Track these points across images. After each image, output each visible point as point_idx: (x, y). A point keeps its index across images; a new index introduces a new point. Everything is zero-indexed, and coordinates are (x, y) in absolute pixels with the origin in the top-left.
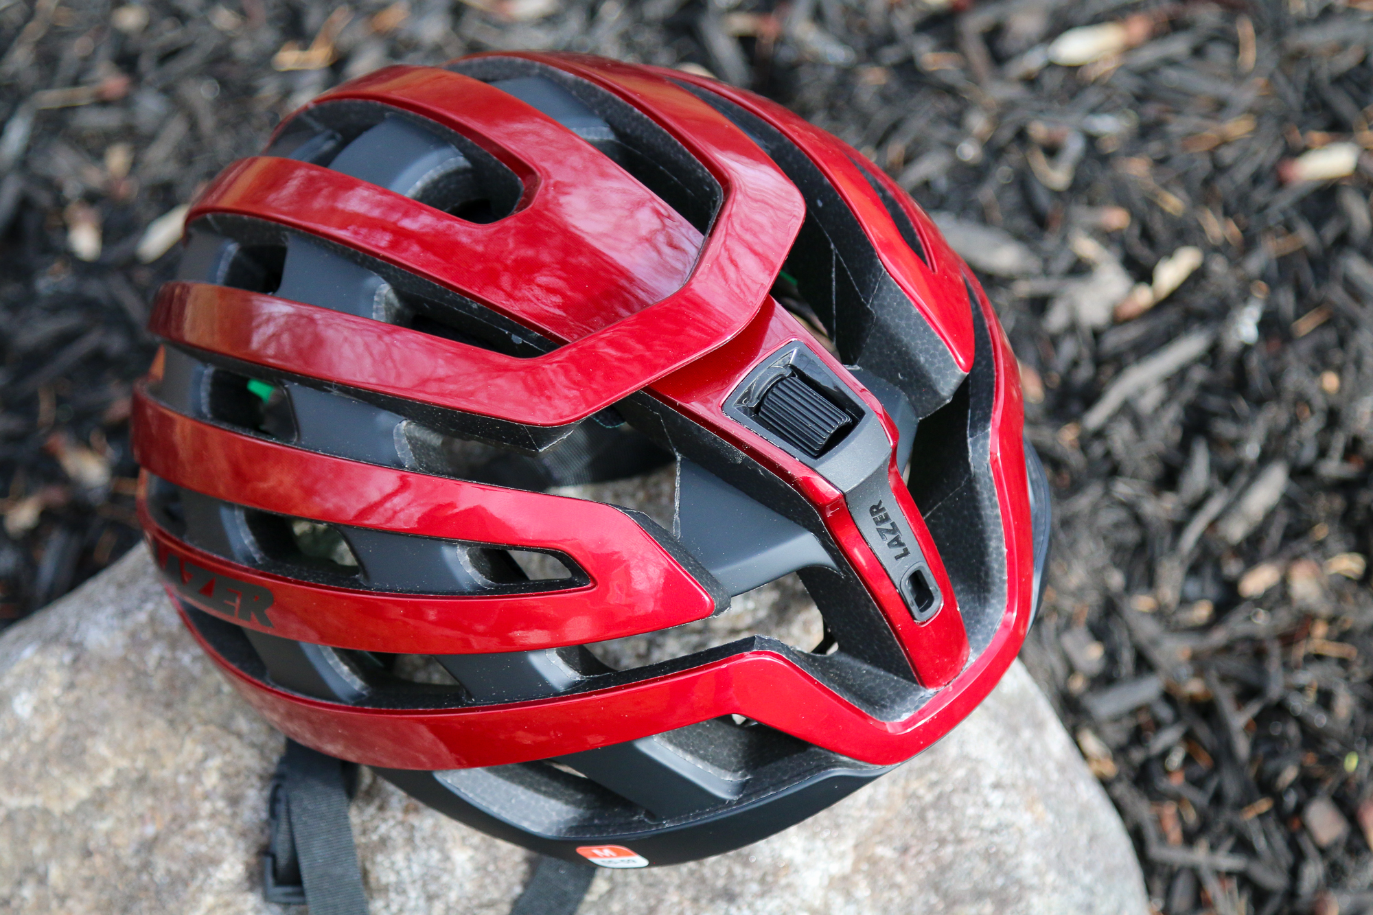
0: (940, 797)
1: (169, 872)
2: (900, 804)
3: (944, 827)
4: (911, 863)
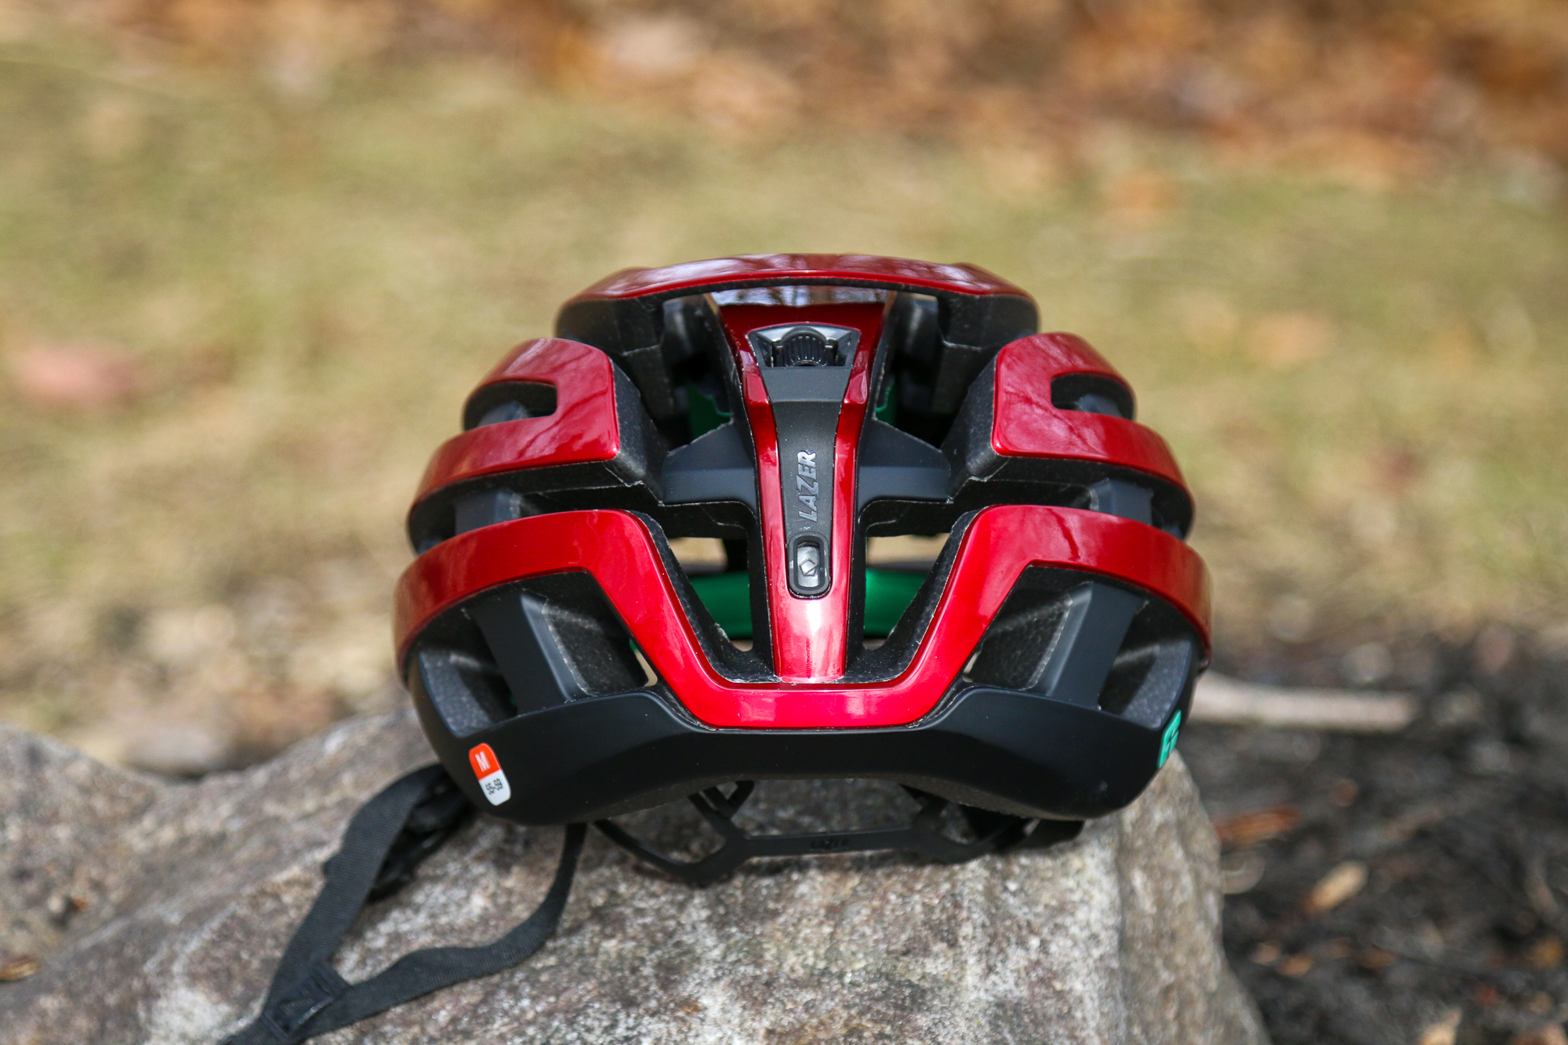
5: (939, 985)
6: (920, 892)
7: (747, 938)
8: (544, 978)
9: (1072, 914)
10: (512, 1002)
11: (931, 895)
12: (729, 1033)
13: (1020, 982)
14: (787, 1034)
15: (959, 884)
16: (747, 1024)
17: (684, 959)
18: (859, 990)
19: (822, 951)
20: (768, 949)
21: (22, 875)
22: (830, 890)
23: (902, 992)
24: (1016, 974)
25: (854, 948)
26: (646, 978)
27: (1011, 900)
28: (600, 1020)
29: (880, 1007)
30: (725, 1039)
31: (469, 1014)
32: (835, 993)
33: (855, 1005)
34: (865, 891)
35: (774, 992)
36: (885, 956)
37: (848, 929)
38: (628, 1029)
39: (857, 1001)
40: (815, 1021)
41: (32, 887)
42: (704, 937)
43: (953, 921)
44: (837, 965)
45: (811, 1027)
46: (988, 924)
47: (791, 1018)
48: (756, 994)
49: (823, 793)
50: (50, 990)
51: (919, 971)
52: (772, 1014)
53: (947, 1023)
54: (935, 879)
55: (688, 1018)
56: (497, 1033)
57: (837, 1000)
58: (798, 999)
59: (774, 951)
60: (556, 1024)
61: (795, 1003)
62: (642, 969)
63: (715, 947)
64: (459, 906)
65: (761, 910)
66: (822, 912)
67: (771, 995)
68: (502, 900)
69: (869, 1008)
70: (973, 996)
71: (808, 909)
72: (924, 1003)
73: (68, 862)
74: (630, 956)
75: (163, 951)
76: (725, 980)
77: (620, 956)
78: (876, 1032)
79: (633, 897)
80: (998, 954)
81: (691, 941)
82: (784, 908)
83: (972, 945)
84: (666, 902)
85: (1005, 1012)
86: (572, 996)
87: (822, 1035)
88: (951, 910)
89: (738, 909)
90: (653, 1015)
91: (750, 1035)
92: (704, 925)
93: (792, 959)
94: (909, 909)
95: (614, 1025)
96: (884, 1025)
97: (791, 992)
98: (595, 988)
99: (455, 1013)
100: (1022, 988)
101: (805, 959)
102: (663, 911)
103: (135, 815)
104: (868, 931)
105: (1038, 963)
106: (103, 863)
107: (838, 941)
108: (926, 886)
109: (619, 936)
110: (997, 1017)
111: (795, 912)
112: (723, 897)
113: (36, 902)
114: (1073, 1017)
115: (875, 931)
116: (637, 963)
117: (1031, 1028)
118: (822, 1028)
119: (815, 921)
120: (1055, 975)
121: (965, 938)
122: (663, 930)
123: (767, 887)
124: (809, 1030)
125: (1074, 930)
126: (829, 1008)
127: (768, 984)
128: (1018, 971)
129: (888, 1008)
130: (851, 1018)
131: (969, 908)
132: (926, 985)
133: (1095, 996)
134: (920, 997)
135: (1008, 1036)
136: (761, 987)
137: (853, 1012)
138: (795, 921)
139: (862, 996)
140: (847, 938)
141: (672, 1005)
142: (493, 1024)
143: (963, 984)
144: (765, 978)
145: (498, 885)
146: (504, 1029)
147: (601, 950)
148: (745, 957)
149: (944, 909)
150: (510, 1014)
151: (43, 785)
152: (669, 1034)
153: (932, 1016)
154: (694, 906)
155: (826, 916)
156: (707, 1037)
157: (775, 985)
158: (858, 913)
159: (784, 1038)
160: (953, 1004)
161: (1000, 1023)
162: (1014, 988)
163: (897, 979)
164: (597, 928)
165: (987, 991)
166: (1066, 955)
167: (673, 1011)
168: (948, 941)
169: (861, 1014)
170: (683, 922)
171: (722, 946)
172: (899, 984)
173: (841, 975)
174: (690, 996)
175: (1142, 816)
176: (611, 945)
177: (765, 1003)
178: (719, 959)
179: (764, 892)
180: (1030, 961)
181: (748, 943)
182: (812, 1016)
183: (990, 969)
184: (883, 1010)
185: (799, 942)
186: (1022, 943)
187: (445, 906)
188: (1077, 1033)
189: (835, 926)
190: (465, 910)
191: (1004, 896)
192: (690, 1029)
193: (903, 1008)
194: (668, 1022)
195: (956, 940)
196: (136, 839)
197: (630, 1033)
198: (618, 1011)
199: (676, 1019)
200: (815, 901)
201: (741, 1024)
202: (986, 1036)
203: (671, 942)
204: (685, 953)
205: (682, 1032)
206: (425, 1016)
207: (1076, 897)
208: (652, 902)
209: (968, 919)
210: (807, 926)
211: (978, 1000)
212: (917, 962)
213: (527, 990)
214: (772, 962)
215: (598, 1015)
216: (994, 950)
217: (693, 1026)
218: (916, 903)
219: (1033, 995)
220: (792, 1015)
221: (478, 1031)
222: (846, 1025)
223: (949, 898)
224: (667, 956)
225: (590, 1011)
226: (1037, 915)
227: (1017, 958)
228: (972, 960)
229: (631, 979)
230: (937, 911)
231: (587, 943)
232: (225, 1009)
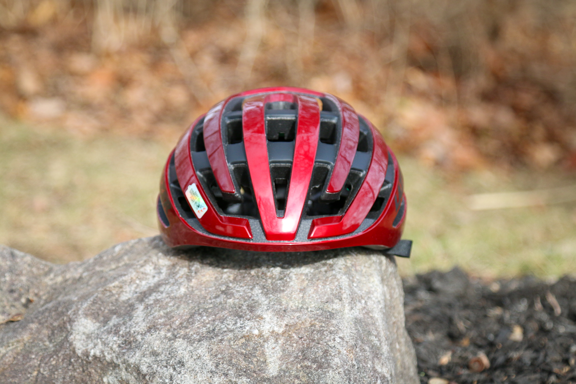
0: (322, 329)
3: (317, 337)
4: (300, 342)
5: (338, 312)
6: (328, 285)
7: (276, 297)
8: (210, 310)
9: (373, 294)
10: (200, 318)
11: (332, 286)
12: (273, 326)
13: (360, 313)
14: (292, 326)
15: (341, 282)
16: (279, 323)
17: (256, 304)
18: (313, 313)
19: (300, 302)
20: (283, 301)
21: (12, 291)
22: (299, 284)
23: (327, 314)
24: (359, 310)
25: (310, 301)
26: (245, 310)
27: (355, 289)
28: (232, 322)
29: (321, 318)
30: (272, 328)
31: (186, 321)
32: (306, 314)
33: (313, 317)
34: (311, 284)
35: (287, 313)
36: (320, 303)
37: (308, 295)
38: (241, 324)
39: (313, 316)
40: (300, 322)
41: (15, 295)
42: (261, 298)
43: (340, 294)
44: (305, 305)
45: (299, 324)
46: (351, 294)
47: (293, 321)
48: (281, 314)
49: (290, 258)
50: (33, 322)
51: (331, 307)
52: (287, 320)
53: (342, 323)
54: (333, 281)
55: (260, 321)
56: (197, 327)
57: (307, 316)
58: (295, 315)
59: (285, 301)
60: (217, 323)
61: (294, 316)
62: (242, 307)
63: (265, 300)
64: (177, 291)
65: (279, 290)
66: (299, 290)
67: (286, 314)
68: (190, 289)
69: (317, 318)
70: (348, 316)
71: (294, 289)
72: (334, 317)
73: (27, 288)
74: (237, 303)
75: (74, 308)
76: (271, 310)
77: (234, 304)
78: (320, 325)
79: (235, 287)
80: (354, 304)
81: (257, 299)
82: (286, 289)
83: (347, 300)
84: (246, 288)
85: (358, 321)
86: (221, 315)
87: (302, 326)
88: (339, 290)
89: (271, 290)
90: (248, 320)
91: (280, 326)
92: (261, 294)
93: (291, 304)
94: (326, 290)
95: (236, 323)
96: (322, 323)
97: (292, 313)
98: (228, 313)
99: (181, 321)
100: (361, 315)
101: (295, 304)
102: (246, 291)
103: (46, 274)
104: (314, 296)
105: (365, 308)
106: (38, 288)
107: (305, 299)
108: (330, 283)
109: (233, 298)
110: (356, 322)
111: (290, 290)
112: (265, 286)
113: (17, 299)
114: (376, 325)
115: (316, 296)
116: (240, 306)
117: (365, 327)
118: (302, 324)
119: (297, 293)
120: (370, 312)
121: (344, 298)
122: (248, 296)
123: (280, 283)
124: (299, 325)
125: (374, 299)
126: (305, 318)
127: (285, 311)
128: (359, 309)
129: (323, 318)
130: (311, 321)
131: (345, 289)
132: (334, 312)
133: (381, 319)
134: (331, 315)
135: (359, 328)
136: (283, 312)
137: (312, 319)
138: (290, 293)
139: (314, 315)
140: (308, 298)
141: (254, 317)
142: (195, 324)
143: (345, 312)
144: (284, 309)
145: (188, 285)
146: (199, 326)
147: (227, 302)
148: (276, 303)
149: (337, 290)
150: (200, 321)
151: (17, 263)
152: (255, 326)
153: (337, 321)
154: (256, 289)
155: (300, 292)
156: (266, 327)
157: (287, 311)
158: (310, 290)
159: (291, 327)
160: (343, 318)
161: (357, 324)
162: (359, 314)
163: (325, 310)
164: (225, 296)
165: (351, 314)
166: (372, 306)
167: (255, 319)
168: (339, 299)
169: (315, 320)
170: (253, 294)
171: (268, 300)
172: (326, 312)
173: (307, 309)
174: (260, 314)
175: (386, 269)
176: (231, 301)
177: (284, 316)
178: (267, 304)
179: (279, 285)
180: (363, 307)
181: (276, 299)
182: (299, 320)
183: (352, 308)
184: (322, 319)
185: (293, 299)
186: (360, 301)
187: (172, 291)
188: (378, 329)
189: (303, 294)
190: (179, 292)
191: (354, 287)
192: (261, 324)
193: (328, 318)
194: (254, 322)
195: (342, 299)
196: (48, 281)
197: (242, 326)
198: (237, 319)
199: (256, 321)
200: (296, 287)
201: (277, 323)
202: (354, 327)
203: (251, 299)
204: (256, 303)
205: (259, 325)
206: (171, 323)
207: (373, 289)
208: (242, 288)
209: (345, 292)
210: (295, 294)
211: (349, 317)
212: (330, 305)
213: (205, 314)
214: (285, 304)
215: (230, 320)
216: (353, 302)
217: (262, 323)
218: (328, 288)
219: (364, 317)
220: (293, 320)
221: (190, 326)
222: (310, 323)
223: (338, 286)
224: (250, 303)
225: (228, 319)
226: (363, 293)
227: (359, 306)
228: (347, 305)
229: (240, 310)
230: (335, 290)
231: (222, 300)
232: (98, 324)
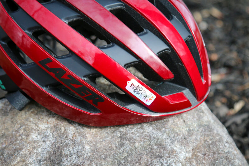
0: (213, 142)
1: (8, 153)
2: (203, 142)
3: (215, 149)
4: (207, 158)
12: (185, 154)
14: (195, 148)
16: (187, 150)
26: (157, 149)
29: (206, 133)
30: (185, 156)
33: (202, 135)
35: (188, 140)
38: (166, 163)
45: (198, 144)
48: (185, 142)
52: (191, 145)
55: (176, 154)
58: (193, 139)
77: (143, 147)
78: (210, 139)
87: (201, 145)
90: (169, 158)
91: (189, 152)
98: (147, 157)
118: (200, 143)
126: (199, 138)
130: (204, 138)
136: (184, 140)
141: (171, 153)
144: (183, 138)
152: (176, 160)
156: (182, 157)
157: (186, 138)
167: (173, 154)
174: (171, 149)
177: (188, 143)
182: (198, 141)
194: (174, 158)
197: (168, 164)
199: (174, 156)
201: (186, 150)
205: (178, 158)
220: (195, 143)
222: (204, 140)
224: (155, 142)
229: (154, 151)
